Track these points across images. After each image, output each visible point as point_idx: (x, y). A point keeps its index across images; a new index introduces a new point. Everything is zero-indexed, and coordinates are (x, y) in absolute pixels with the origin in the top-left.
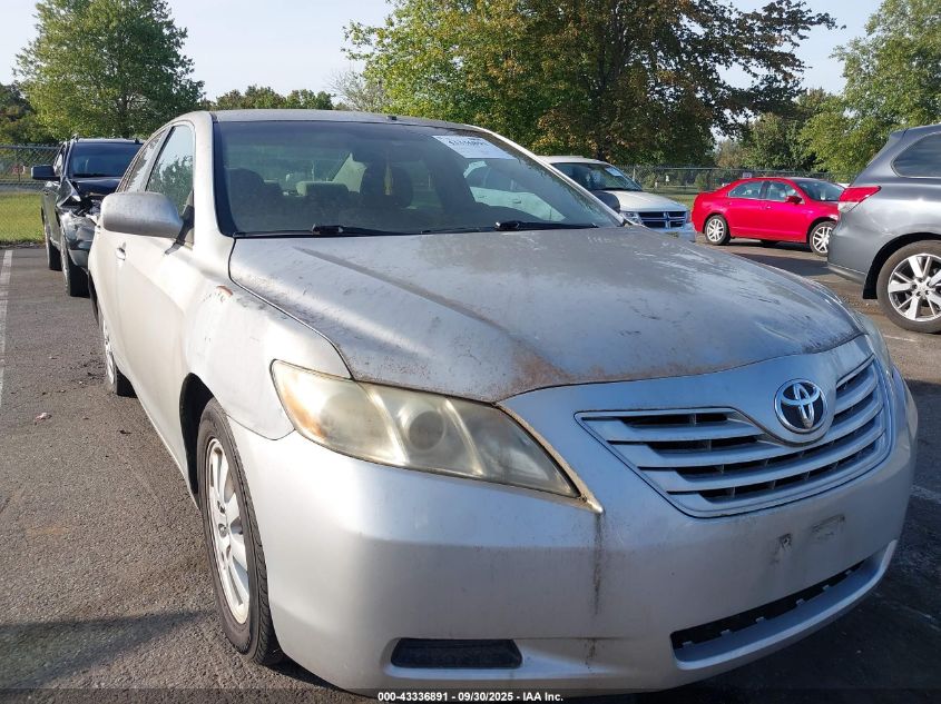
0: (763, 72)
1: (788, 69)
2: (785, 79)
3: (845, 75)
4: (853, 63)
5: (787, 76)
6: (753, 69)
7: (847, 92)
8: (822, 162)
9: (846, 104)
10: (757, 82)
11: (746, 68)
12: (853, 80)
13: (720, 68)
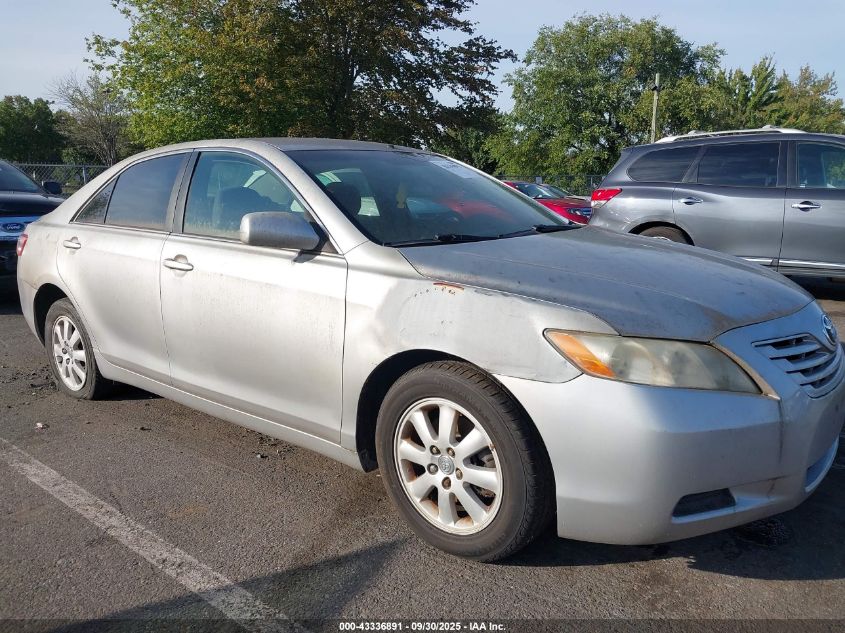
0: (466, 93)
1: (486, 93)
2: (483, 100)
3: (514, 97)
4: (519, 87)
5: (484, 98)
6: (459, 91)
7: (516, 109)
8: (501, 166)
9: (516, 120)
10: (461, 102)
11: (453, 90)
12: (520, 101)
13: (433, 90)
